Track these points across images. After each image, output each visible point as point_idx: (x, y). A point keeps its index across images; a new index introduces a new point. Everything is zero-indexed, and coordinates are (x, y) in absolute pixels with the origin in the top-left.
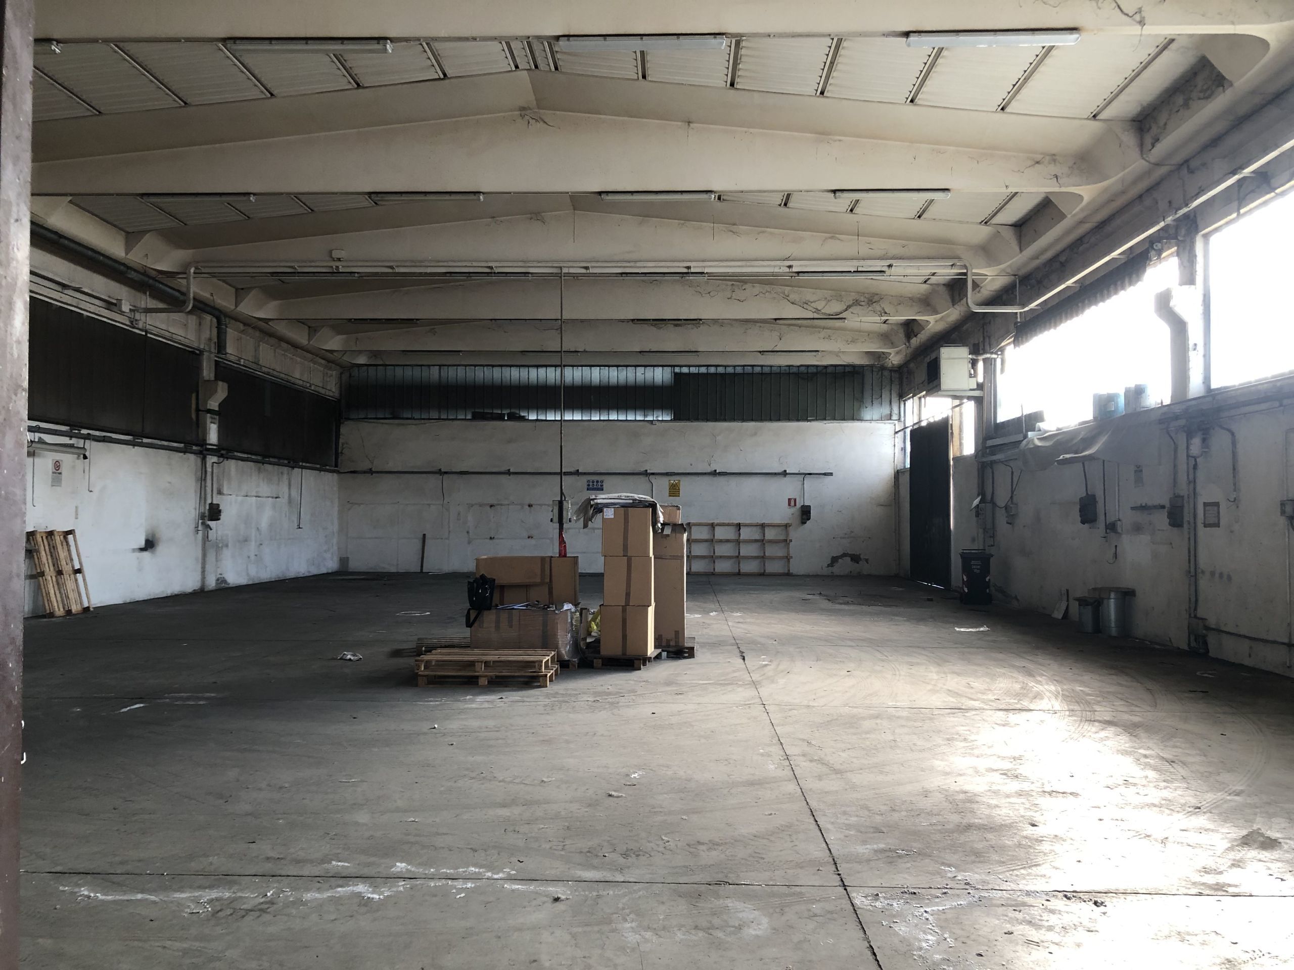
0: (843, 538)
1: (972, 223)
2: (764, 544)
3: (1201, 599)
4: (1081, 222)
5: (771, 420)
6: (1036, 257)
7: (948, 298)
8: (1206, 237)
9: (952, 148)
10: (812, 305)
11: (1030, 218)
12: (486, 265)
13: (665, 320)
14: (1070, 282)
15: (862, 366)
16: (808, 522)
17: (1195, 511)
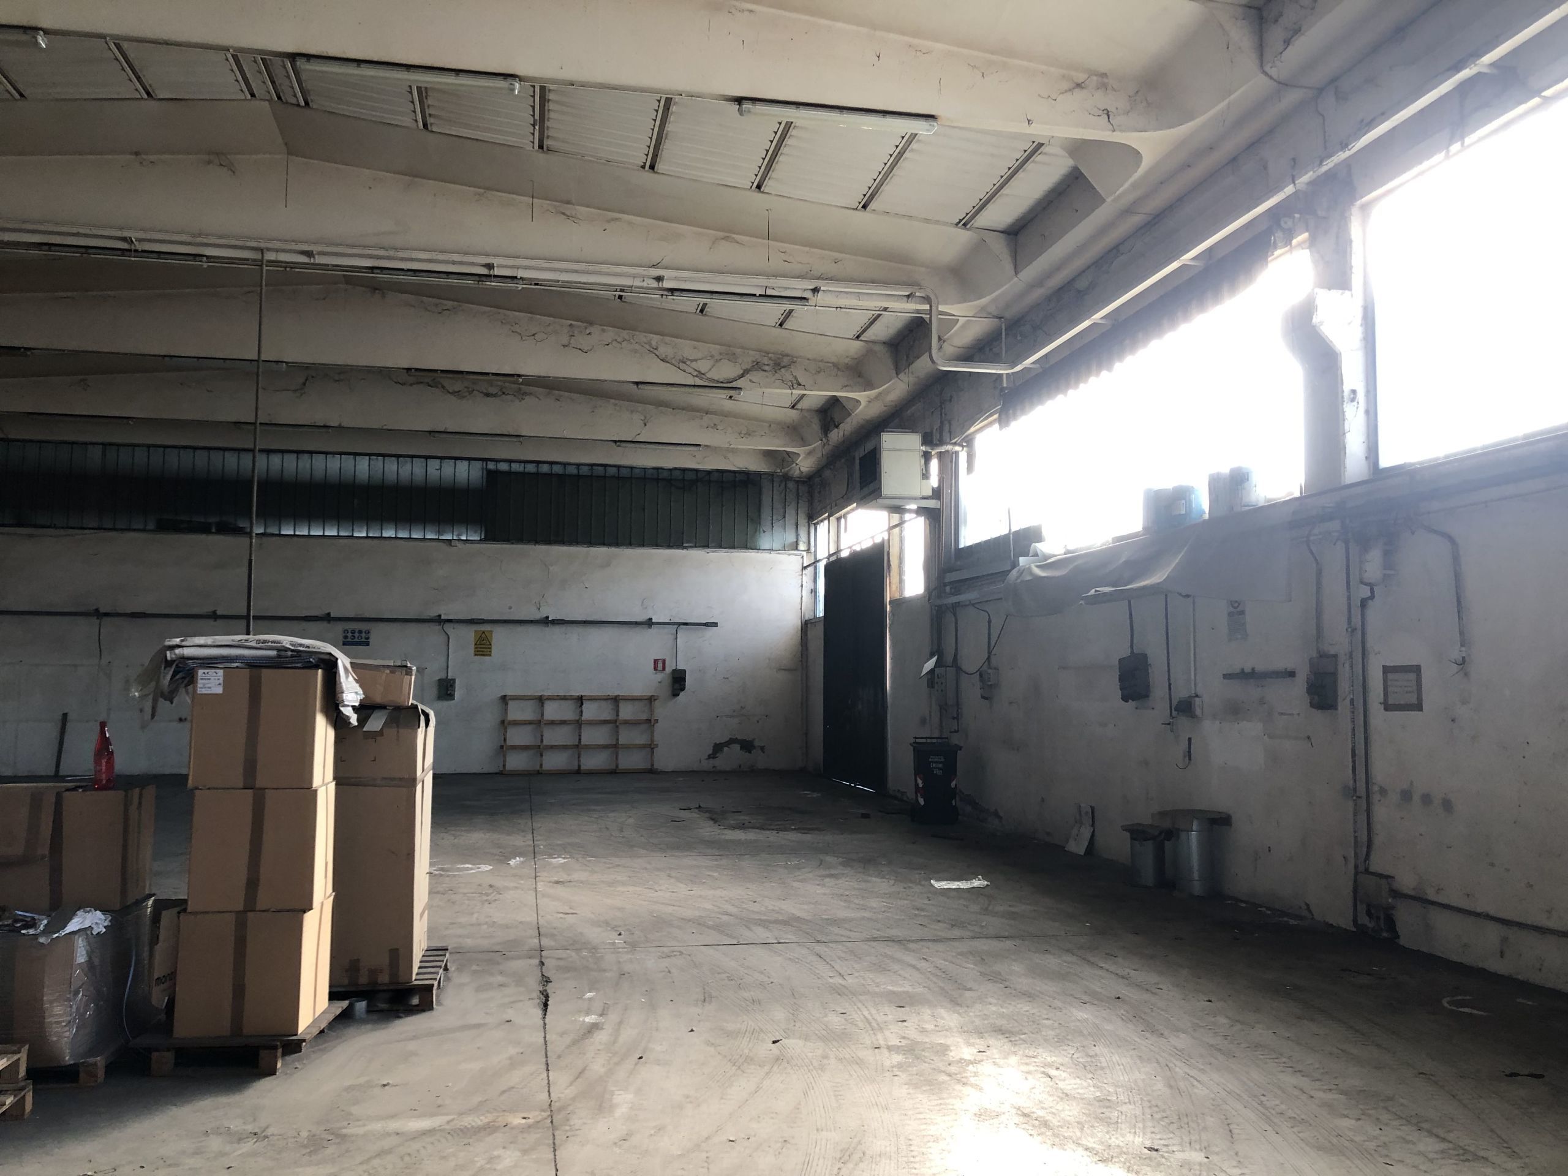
0: (731, 716)
1: (945, 224)
2: (617, 727)
3: (1378, 840)
4: (1128, 211)
5: (630, 544)
6: (1039, 283)
7: (889, 363)
8: (1365, 208)
9: (939, 46)
10: (694, 364)
11: (1032, 220)
12: (119, 234)
13: (461, 372)
14: (1098, 316)
15: (759, 474)
16: (682, 694)
17: (1364, 681)
